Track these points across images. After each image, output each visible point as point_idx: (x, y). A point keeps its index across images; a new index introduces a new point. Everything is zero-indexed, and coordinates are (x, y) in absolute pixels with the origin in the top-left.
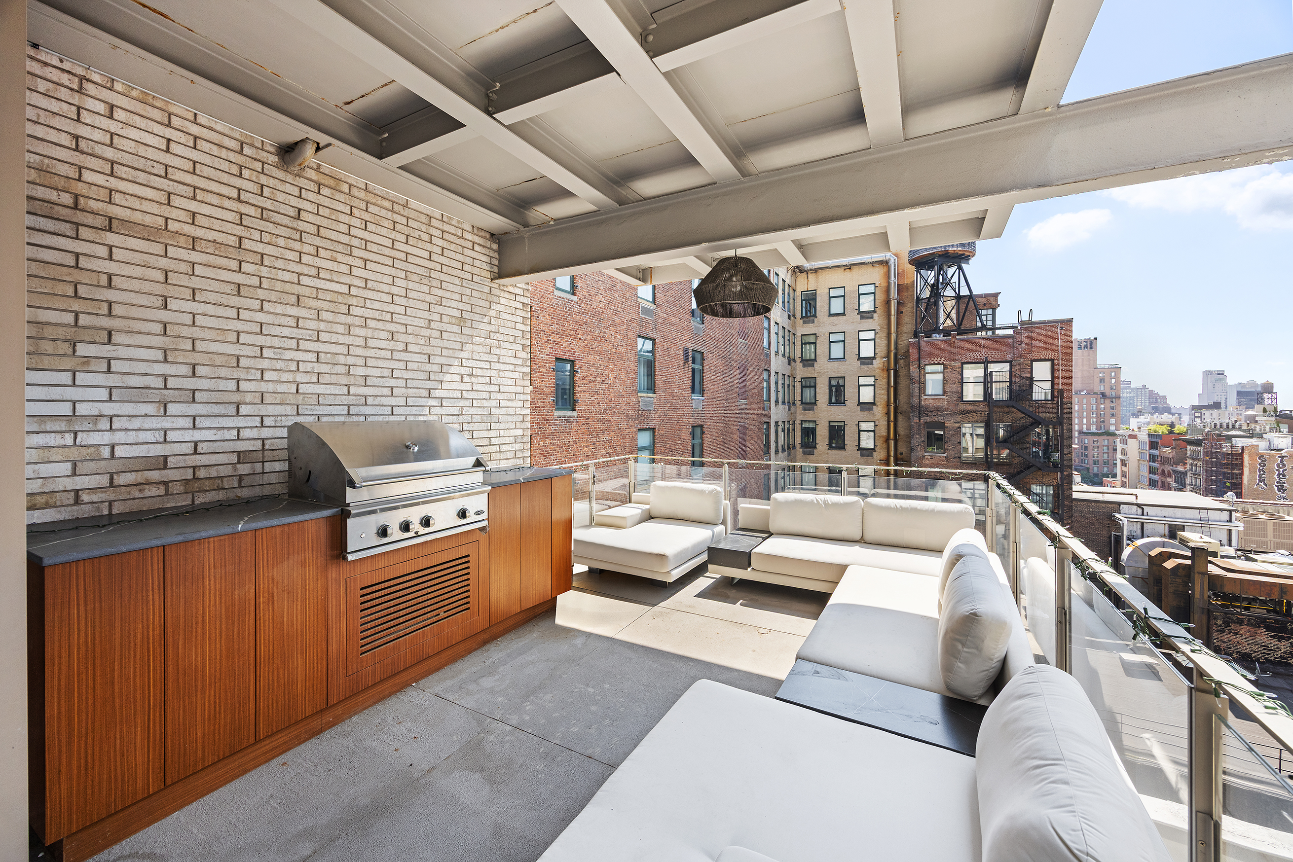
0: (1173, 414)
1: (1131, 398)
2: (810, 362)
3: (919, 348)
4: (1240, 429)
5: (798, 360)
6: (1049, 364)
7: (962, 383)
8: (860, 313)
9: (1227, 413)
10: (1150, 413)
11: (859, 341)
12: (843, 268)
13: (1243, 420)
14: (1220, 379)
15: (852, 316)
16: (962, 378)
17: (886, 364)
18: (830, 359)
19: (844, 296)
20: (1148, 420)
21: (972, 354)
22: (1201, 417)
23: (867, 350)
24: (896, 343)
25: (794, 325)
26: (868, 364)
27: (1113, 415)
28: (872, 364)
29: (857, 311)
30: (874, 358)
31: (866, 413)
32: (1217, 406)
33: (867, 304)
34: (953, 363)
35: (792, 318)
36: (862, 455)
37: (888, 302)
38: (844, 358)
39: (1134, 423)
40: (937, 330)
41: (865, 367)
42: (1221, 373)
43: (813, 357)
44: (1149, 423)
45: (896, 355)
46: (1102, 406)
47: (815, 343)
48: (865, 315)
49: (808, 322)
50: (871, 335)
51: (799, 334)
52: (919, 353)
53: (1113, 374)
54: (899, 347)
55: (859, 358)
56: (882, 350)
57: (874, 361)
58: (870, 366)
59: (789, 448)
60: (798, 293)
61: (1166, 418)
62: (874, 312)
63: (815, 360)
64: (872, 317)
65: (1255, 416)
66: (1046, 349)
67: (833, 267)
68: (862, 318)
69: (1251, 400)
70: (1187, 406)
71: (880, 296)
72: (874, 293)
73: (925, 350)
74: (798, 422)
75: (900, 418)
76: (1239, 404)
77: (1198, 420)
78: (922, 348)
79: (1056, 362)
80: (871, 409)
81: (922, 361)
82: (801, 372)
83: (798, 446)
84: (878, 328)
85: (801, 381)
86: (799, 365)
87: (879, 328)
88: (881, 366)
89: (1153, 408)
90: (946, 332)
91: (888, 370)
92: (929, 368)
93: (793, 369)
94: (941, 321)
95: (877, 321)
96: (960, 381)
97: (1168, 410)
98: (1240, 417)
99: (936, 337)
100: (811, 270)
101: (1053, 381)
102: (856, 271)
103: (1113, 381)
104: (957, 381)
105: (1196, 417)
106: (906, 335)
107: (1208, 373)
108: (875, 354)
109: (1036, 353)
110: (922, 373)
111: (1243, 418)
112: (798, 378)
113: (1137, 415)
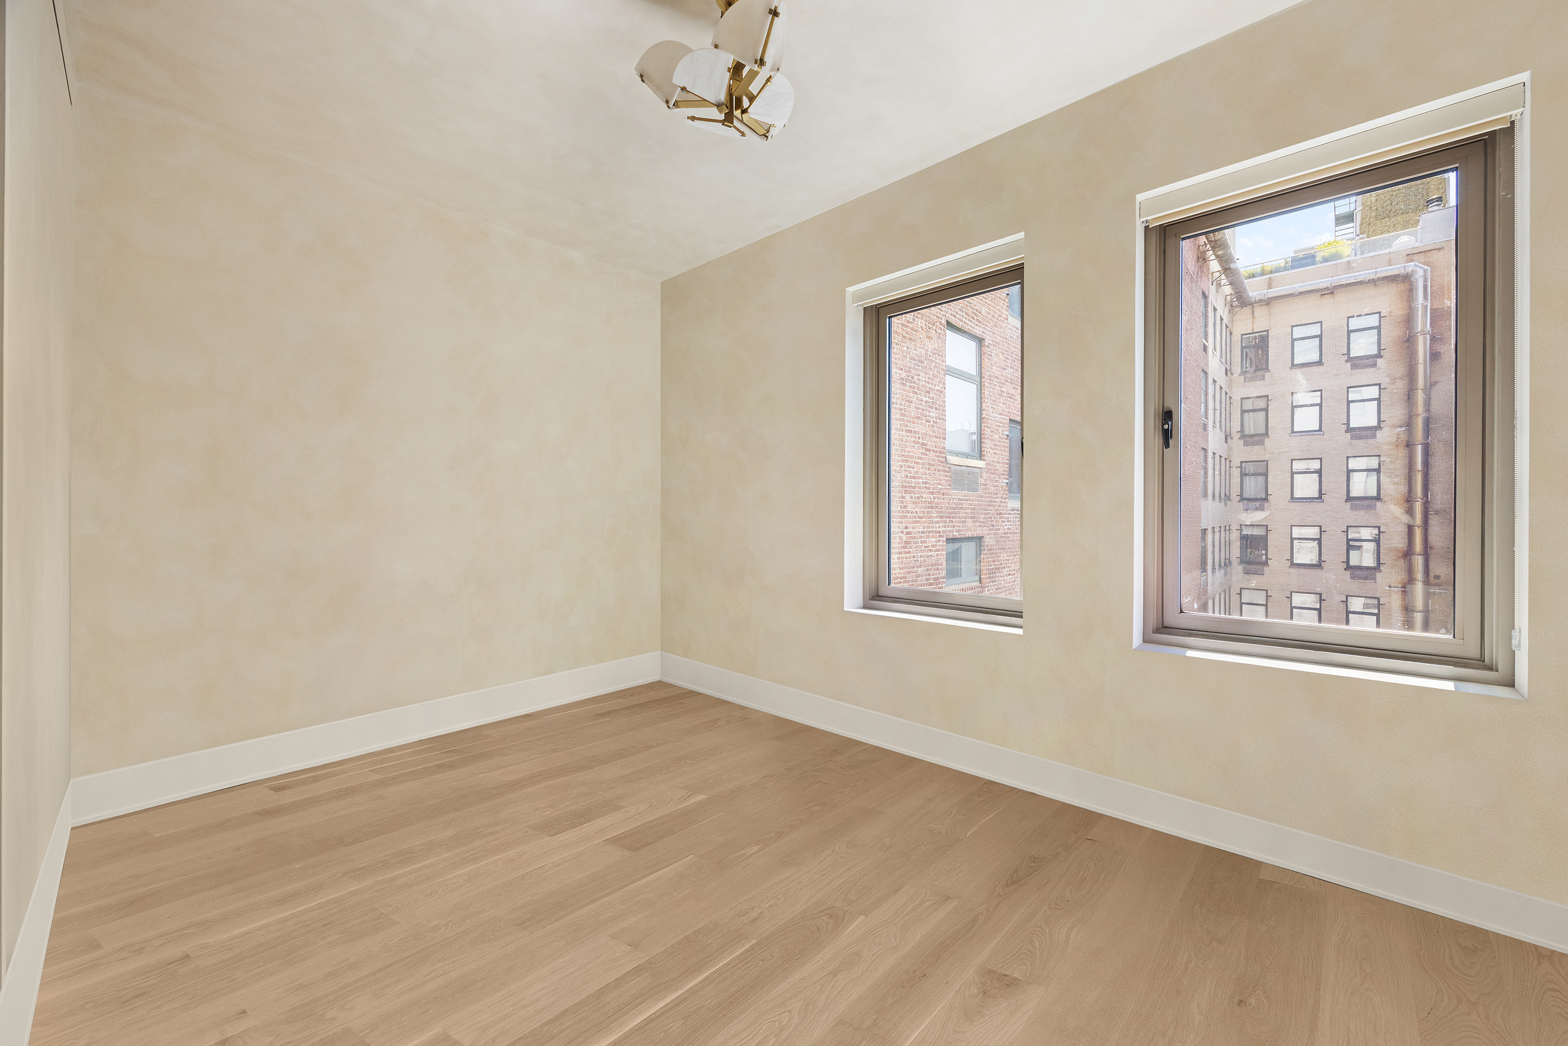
2: (1256, 438)
5: (1236, 436)
8: (1349, 359)
12: (1319, 294)
15: (1336, 364)
18: (1293, 432)
19: (1320, 337)
25: (1230, 384)
26: (1366, 437)
28: (1374, 436)
29: (1346, 357)
31: (1362, 513)
33: (1363, 345)
35: (1229, 373)
36: (1353, 577)
37: (1409, 341)
38: (1320, 430)
43: (1263, 431)
45: (1427, 422)
47: (1266, 410)
48: (1357, 363)
49: (1253, 379)
51: (1236, 398)
55: (1349, 430)
57: (1378, 433)
59: (1225, 564)
60: (1236, 337)
62: (1379, 356)
63: (1266, 434)
64: (1375, 365)
67: (1301, 293)
68: (1355, 367)
71: (1391, 333)
72: (1379, 328)
74: (1234, 527)
75: (1434, 521)
80: (1374, 507)
82: (1240, 452)
83: (1235, 561)
84: (1385, 381)
85: (1241, 467)
86: (1237, 443)
87: (1388, 380)
88: (1393, 440)
91: (1409, 445)
93: (1230, 449)
95: (1387, 370)
100: (1260, 301)
102: (1341, 296)
108: (1379, 421)
112: (1236, 462)
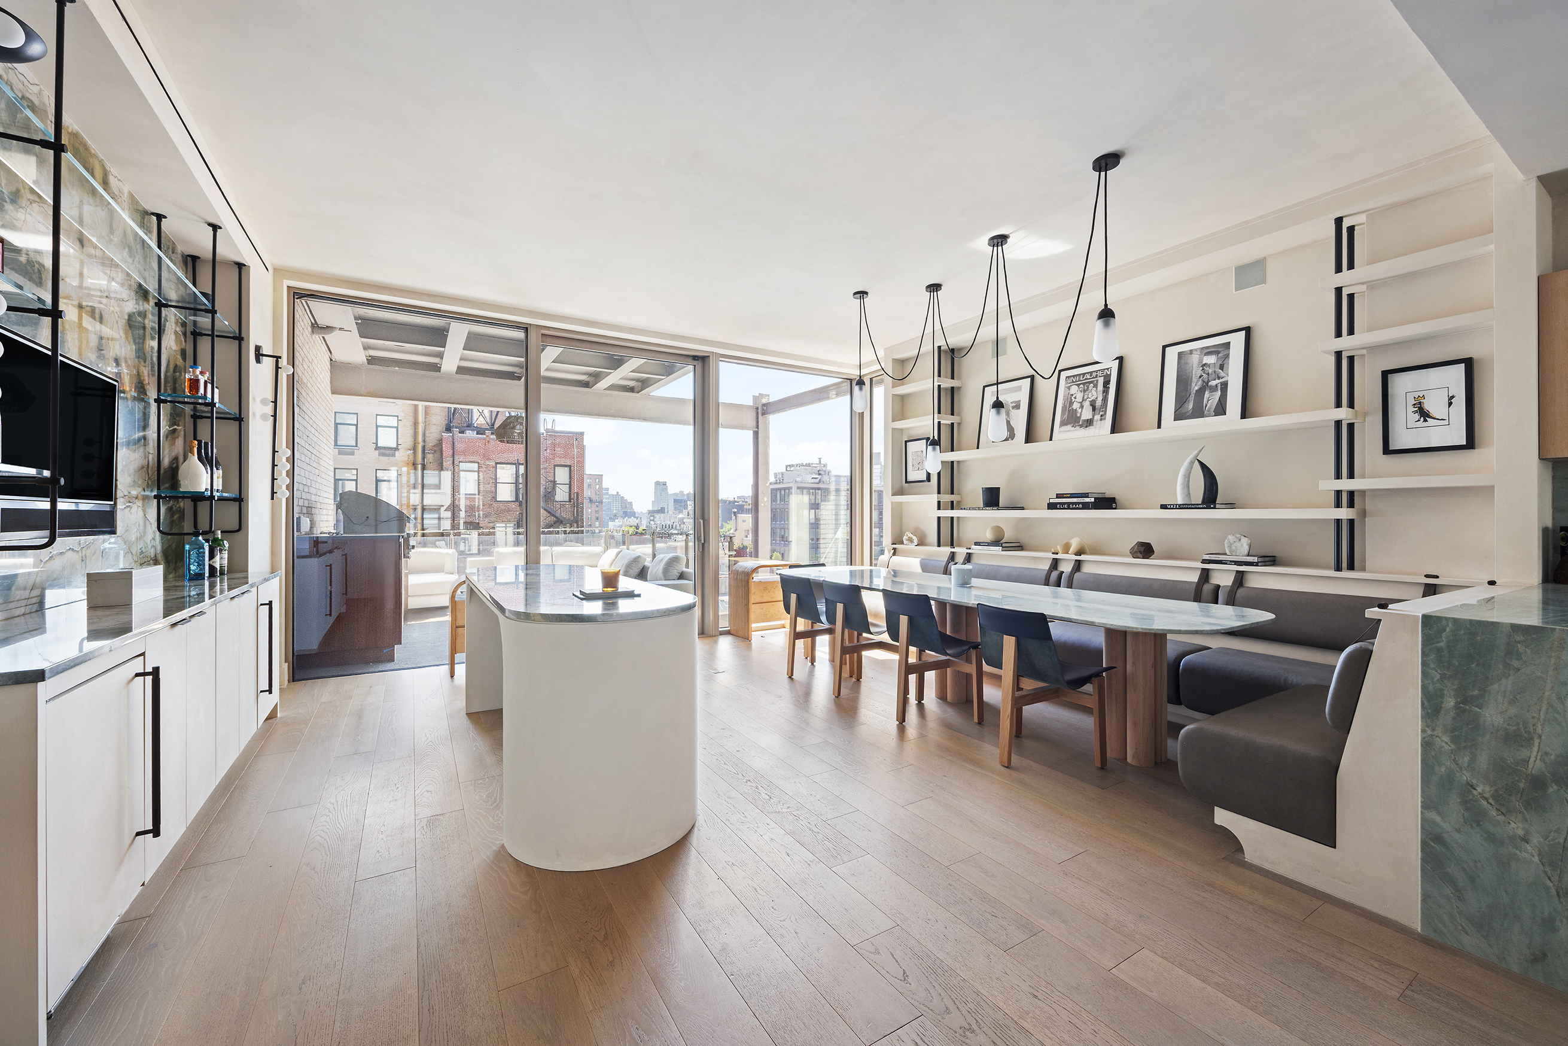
0: (637, 518)
1: (609, 503)
3: (454, 443)
4: (676, 529)
6: (567, 469)
7: (496, 483)
9: (668, 516)
10: (622, 517)
11: (377, 427)
13: (677, 522)
14: (664, 489)
16: (496, 479)
17: (411, 457)
20: (621, 523)
21: (505, 455)
22: (653, 520)
23: (387, 439)
24: (424, 435)
27: (597, 519)
30: (397, 449)
32: (662, 511)
34: (487, 463)
39: (611, 525)
40: (470, 426)
41: (385, 459)
42: (665, 484)
44: (621, 526)
46: (590, 510)
50: (393, 422)
52: (453, 449)
53: (597, 480)
54: (427, 439)
56: (406, 441)
58: (391, 458)
61: (633, 521)
65: (683, 518)
66: (565, 456)
69: (681, 506)
70: (645, 511)
73: (459, 446)
76: (675, 509)
77: (652, 523)
78: (456, 444)
79: (572, 468)
81: (456, 458)
89: (625, 513)
90: (480, 431)
92: (463, 466)
94: (475, 418)
96: (494, 481)
97: (632, 514)
98: (676, 520)
99: (470, 434)
101: (570, 485)
103: (598, 486)
104: (491, 481)
105: (651, 520)
106: (435, 427)
107: (657, 483)
109: (557, 459)
110: (456, 470)
111: (677, 520)
113: (613, 518)
